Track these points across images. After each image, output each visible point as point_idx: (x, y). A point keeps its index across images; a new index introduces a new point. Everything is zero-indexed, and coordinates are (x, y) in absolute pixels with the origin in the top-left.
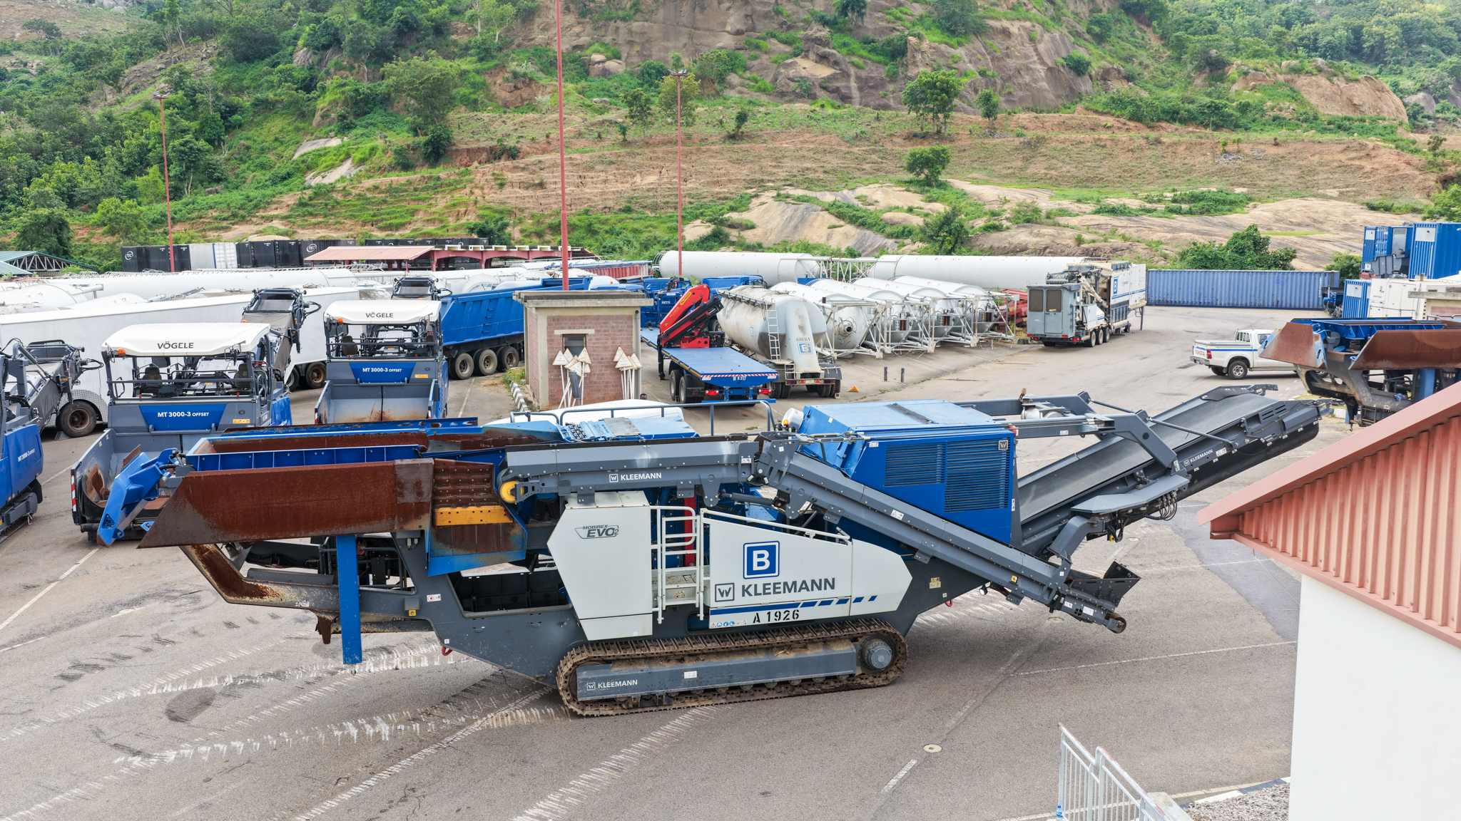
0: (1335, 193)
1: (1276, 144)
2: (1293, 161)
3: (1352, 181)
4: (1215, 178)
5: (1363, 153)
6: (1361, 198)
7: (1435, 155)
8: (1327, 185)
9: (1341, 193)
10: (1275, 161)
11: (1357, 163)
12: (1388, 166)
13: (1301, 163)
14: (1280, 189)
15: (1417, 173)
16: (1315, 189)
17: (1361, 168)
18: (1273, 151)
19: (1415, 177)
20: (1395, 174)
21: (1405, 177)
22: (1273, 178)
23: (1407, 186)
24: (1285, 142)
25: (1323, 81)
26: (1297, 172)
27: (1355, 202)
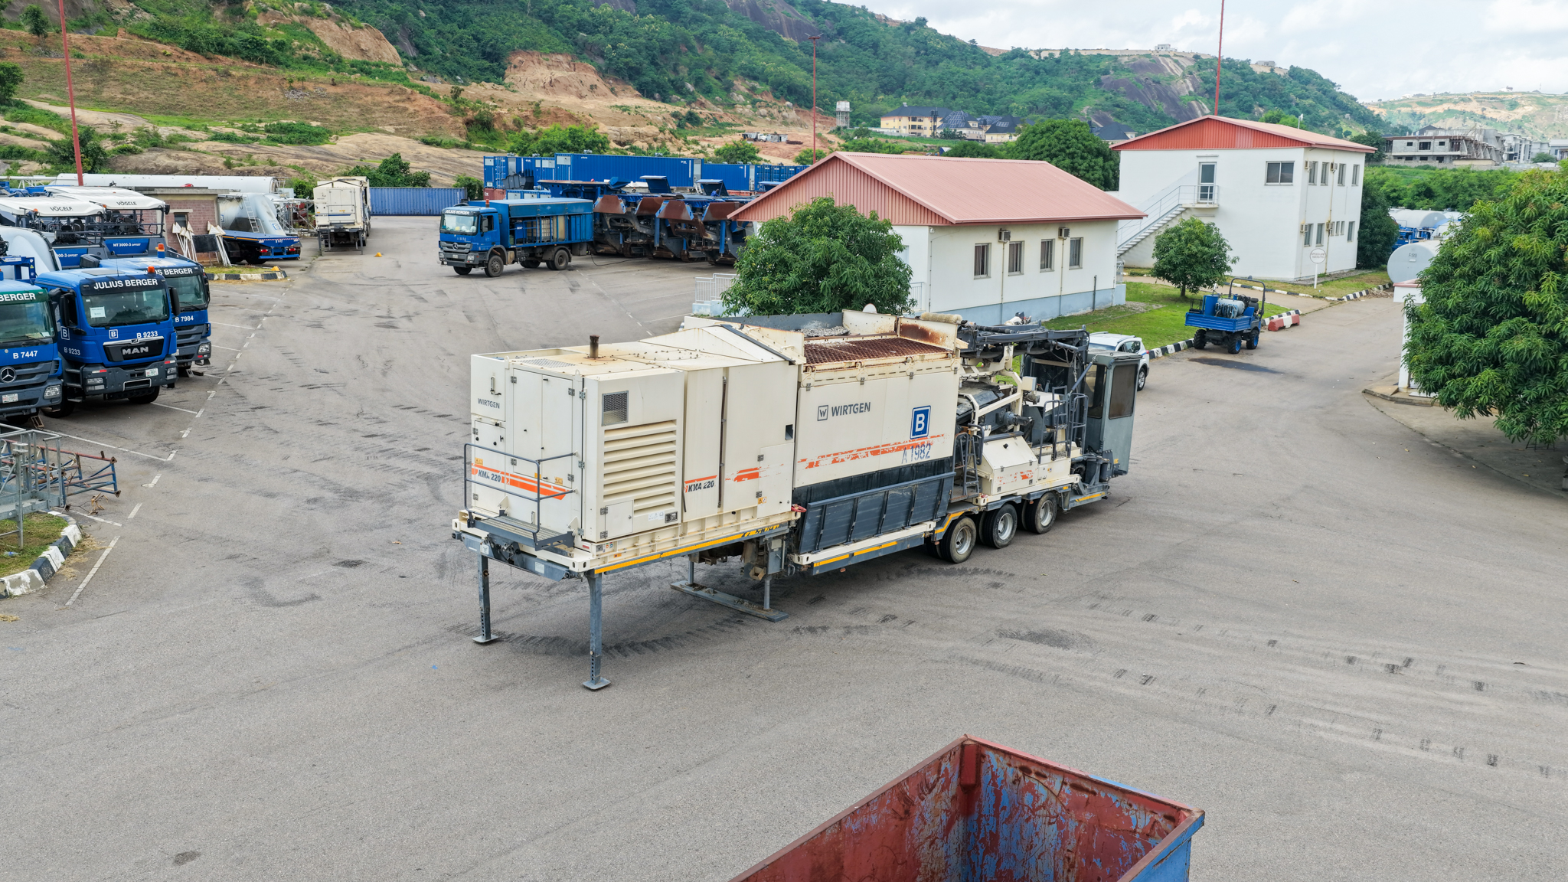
0: (391, 129)
1: (334, 84)
2: (351, 100)
3: (401, 120)
4: (290, 112)
5: (404, 97)
6: (412, 134)
7: (457, 102)
8: (384, 123)
9: (396, 130)
10: (337, 99)
11: (401, 105)
12: (426, 109)
13: (359, 102)
14: (347, 124)
15: (448, 116)
16: (375, 126)
17: (406, 109)
18: (331, 90)
19: (447, 119)
20: (433, 116)
21: (440, 119)
22: (340, 114)
23: (444, 126)
24: (341, 82)
25: (334, 26)
26: (358, 110)
27: (409, 137)
